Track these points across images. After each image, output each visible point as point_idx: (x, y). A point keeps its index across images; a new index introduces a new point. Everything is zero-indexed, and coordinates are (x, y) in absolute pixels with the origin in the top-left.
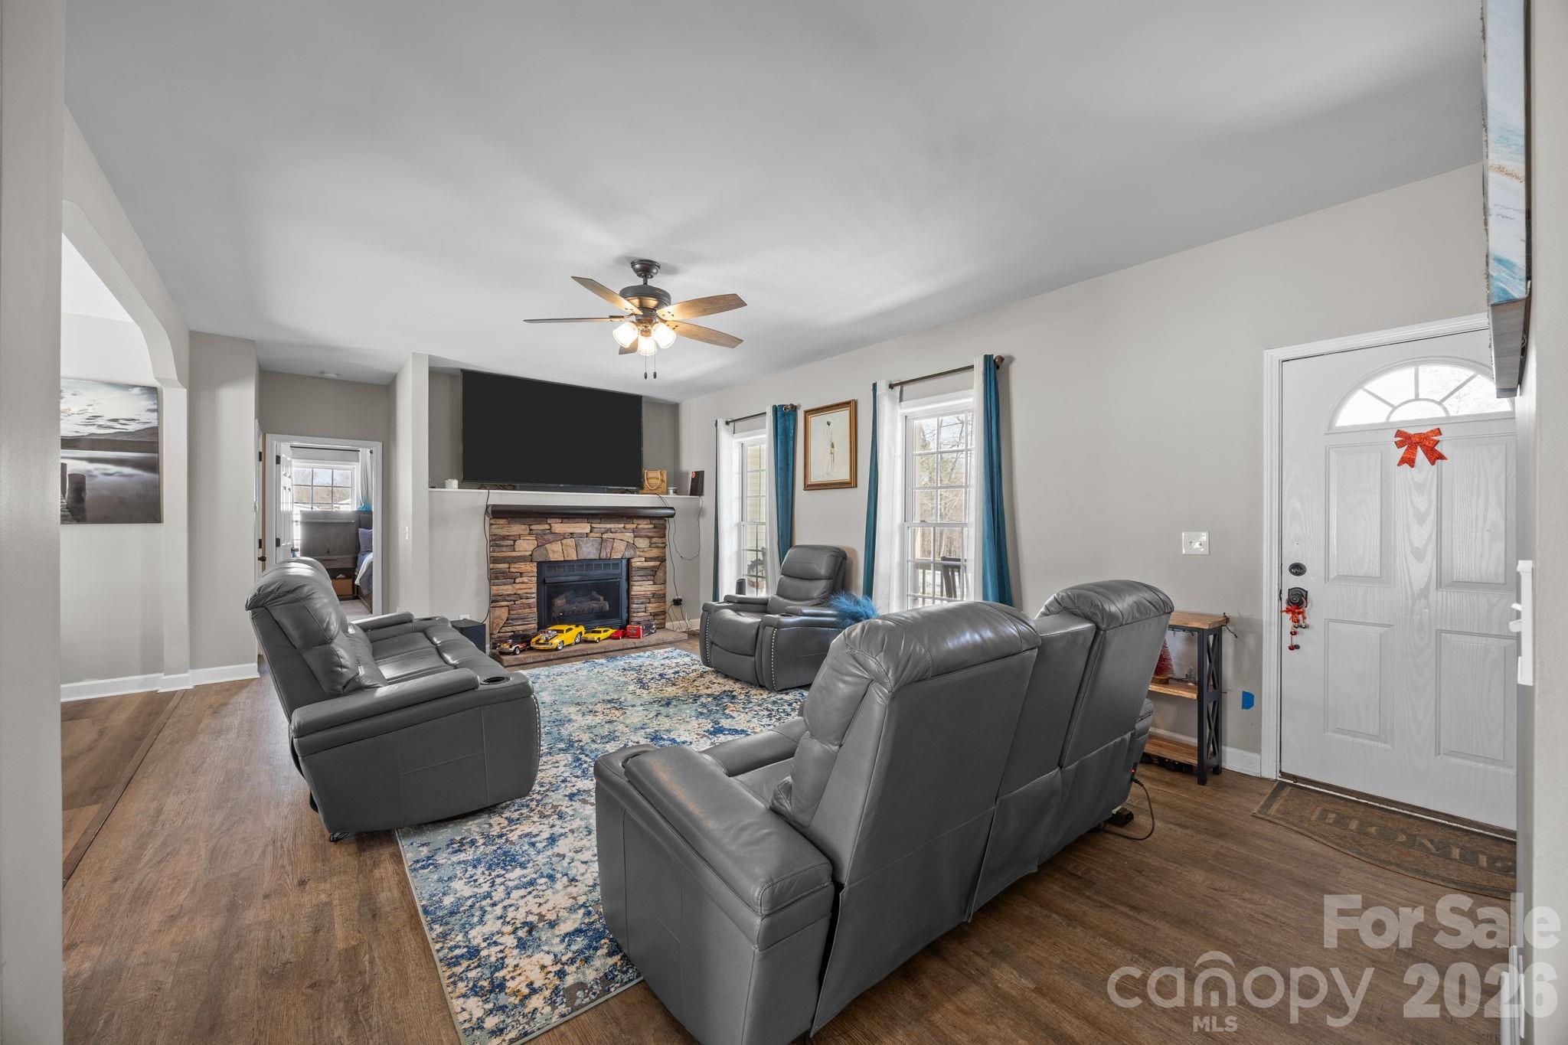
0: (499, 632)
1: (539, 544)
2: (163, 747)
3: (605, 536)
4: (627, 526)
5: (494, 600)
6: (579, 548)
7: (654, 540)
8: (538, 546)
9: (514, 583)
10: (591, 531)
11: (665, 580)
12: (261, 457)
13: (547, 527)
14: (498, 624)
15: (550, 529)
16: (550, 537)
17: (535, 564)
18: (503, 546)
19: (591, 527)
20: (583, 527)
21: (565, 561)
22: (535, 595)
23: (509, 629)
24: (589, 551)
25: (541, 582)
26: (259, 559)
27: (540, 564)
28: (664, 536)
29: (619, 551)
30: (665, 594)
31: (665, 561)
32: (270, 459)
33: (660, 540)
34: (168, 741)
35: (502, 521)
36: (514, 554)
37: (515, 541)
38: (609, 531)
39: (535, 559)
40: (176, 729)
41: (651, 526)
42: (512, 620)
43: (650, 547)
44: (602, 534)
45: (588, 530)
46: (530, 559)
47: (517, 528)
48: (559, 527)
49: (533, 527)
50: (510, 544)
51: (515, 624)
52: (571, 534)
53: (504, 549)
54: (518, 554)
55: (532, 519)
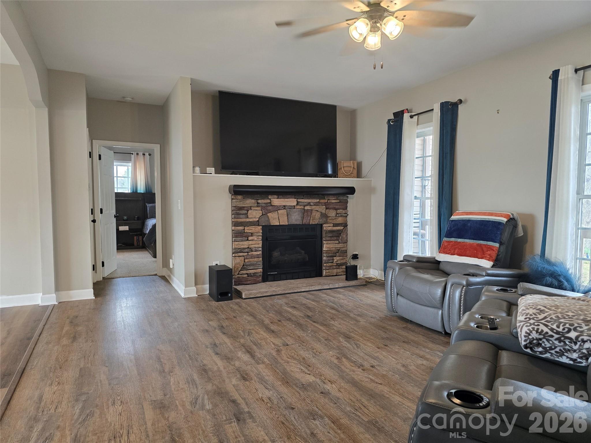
0: (238, 274)
1: (264, 213)
2: (42, 346)
3: (306, 208)
4: (322, 201)
5: (236, 252)
6: (289, 216)
7: (339, 211)
8: (262, 215)
9: (248, 240)
10: (297, 204)
11: (347, 240)
12: (90, 155)
13: (268, 201)
14: (238, 269)
15: (270, 203)
16: (270, 208)
17: (261, 227)
18: (240, 214)
19: (297, 202)
20: (291, 202)
21: (280, 225)
22: (261, 249)
23: (245, 272)
24: (296, 219)
25: (265, 239)
26: (92, 221)
27: (264, 228)
28: (346, 208)
29: (315, 219)
30: (346, 250)
31: (347, 226)
32: (96, 156)
33: (344, 212)
34: (45, 342)
35: (239, 197)
36: (248, 220)
37: (248, 211)
38: (309, 204)
39: (260, 224)
40: (50, 333)
41: (337, 201)
42: (246, 266)
43: (336, 216)
44: (304, 206)
45: (295, 203)
46: (257, 223)
47: (250, 202)
48: (277, 201)
49: (259, 201)
50: (244, 213)
51: (249, 268)
52: (284, 206)
53: (241, 216)
54: (251, 220)
55: (259, 196)
